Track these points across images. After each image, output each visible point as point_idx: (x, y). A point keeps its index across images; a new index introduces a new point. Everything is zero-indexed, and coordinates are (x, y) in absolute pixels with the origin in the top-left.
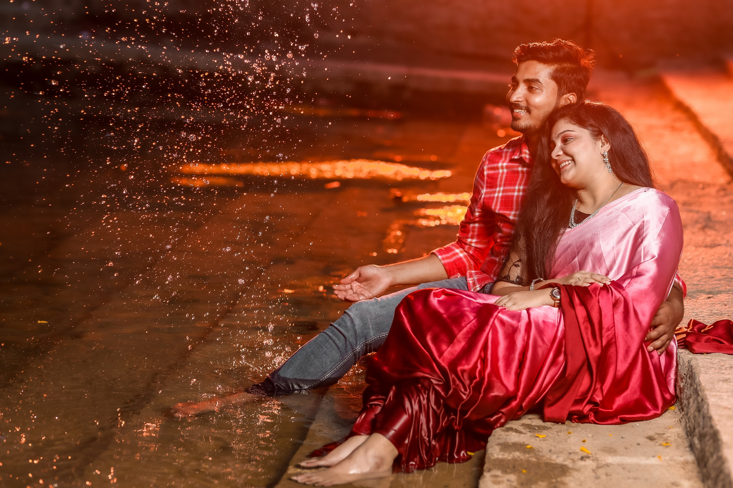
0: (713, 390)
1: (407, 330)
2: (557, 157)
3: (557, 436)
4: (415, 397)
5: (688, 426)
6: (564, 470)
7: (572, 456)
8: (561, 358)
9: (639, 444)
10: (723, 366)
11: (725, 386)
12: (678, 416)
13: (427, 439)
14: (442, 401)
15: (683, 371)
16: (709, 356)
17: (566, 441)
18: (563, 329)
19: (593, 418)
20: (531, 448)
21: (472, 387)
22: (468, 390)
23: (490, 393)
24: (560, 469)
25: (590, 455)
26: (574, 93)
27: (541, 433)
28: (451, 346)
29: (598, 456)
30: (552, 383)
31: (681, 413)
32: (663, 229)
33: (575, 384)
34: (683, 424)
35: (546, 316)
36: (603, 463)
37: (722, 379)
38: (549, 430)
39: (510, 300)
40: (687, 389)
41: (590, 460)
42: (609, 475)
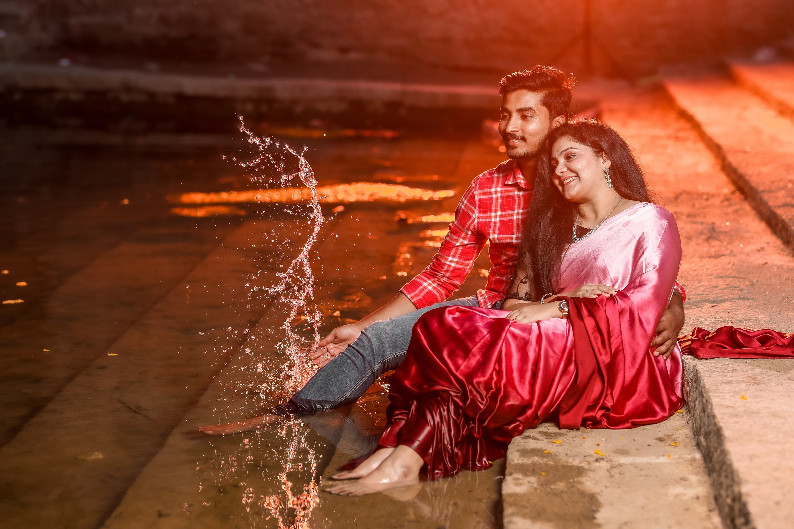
0: (717, 391)
1: (425, 346)
2: (561, 174)
3: (573, 442)
4: (436, 409)
5: (695, 427)
6: (580, 471)
7: (587, 459)
8: (572, 367)
9: (649, 445)
10: (726, 369)
11: (728, 387)
12: (686, 419)
13: (450, 447)
14: (461, 411)
15: (689, 376)
16: (713, 361)
17: (581, 446)
18: (572, 340)
19: (605, 424)
20: (549, 453)
21: (489, 397)
22: (485, 400)
23: (507, 402)
24: (577, 471)
25: (604, 457)
26: (563, 116)
27: (558, 439)
28: (467, 360)
29: (611, 458)
30: (565, 392)
31: (688, 415)
32: (663, 241)
33: (587, 391)
34: (690, 425)
35: (555, 328)
36: (617, 463)
37: (724, 381)
38: (565, 436)
39: (520, 314)
40: (693, 393)
41: (605, 461)
42: (623, 474)
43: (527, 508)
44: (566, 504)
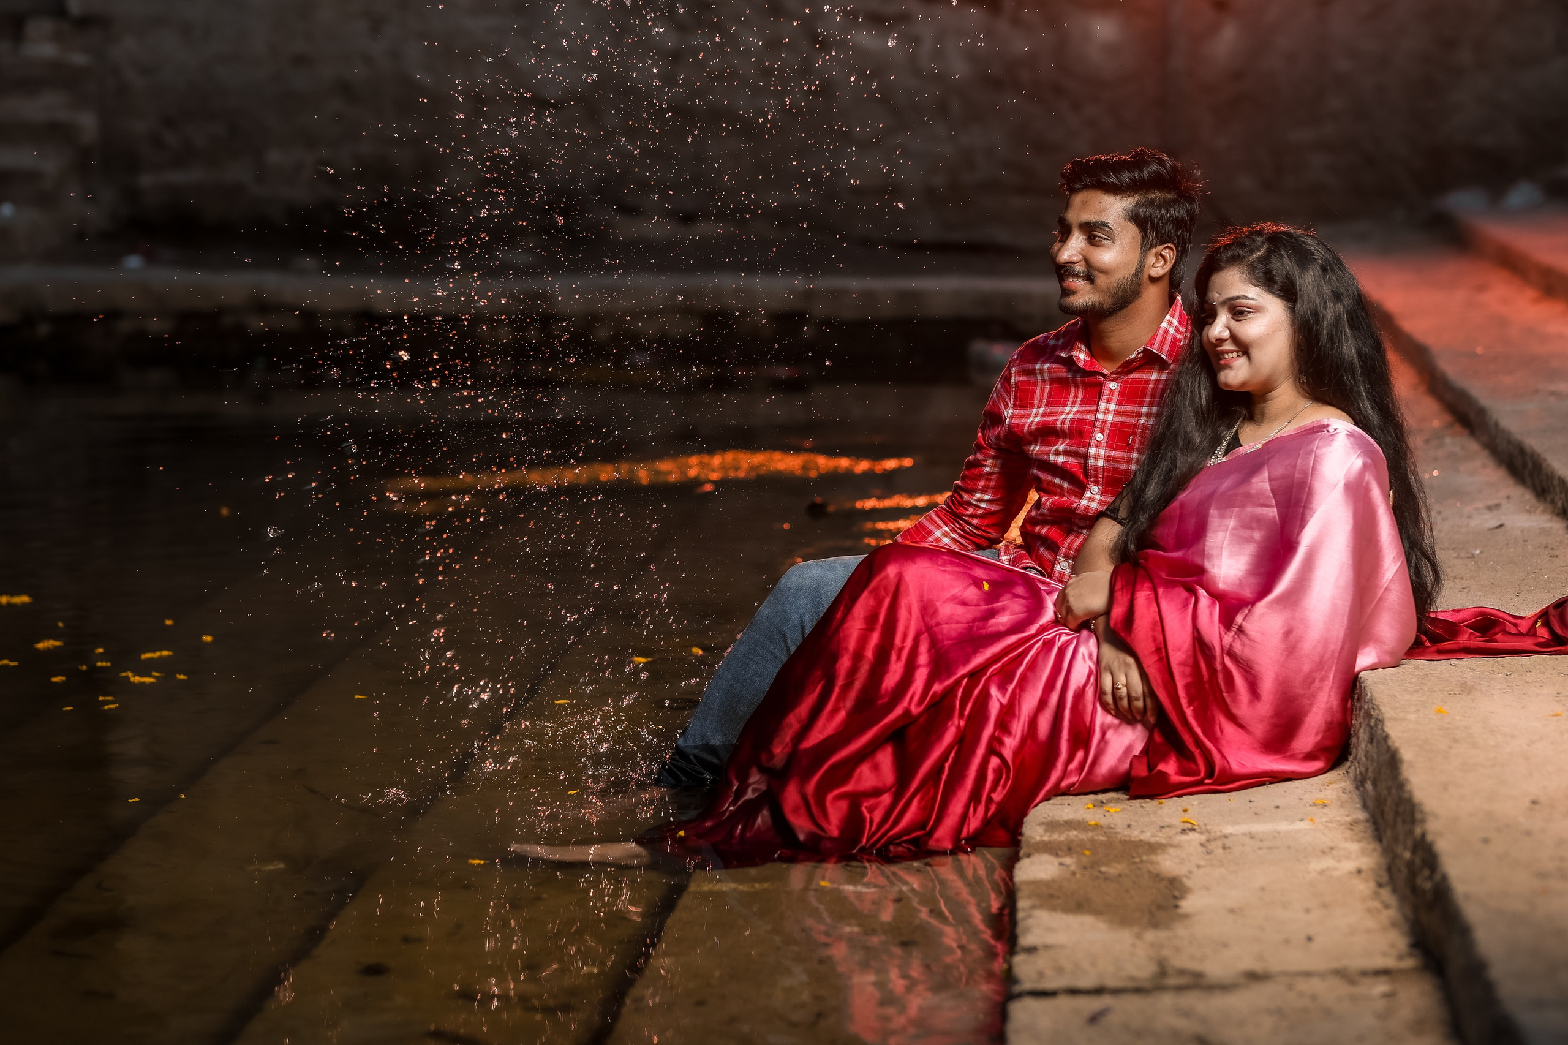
3: (1141, 809)
6: (1153, 848)
7: (1166, 829)
9: (1278, 807)
17: (1156, 814)
20: (1096, 824)
24: (1147, 846)
25: (1197, 826)
26: (1170, 245)
27: (1113, 807)
29: (1209, 827)
34: (1352, 776)
36: (1218, 834)
41: (1197, 831)
42: (1229, 848)
43: (1058, 897)
44: (1127, 891)
